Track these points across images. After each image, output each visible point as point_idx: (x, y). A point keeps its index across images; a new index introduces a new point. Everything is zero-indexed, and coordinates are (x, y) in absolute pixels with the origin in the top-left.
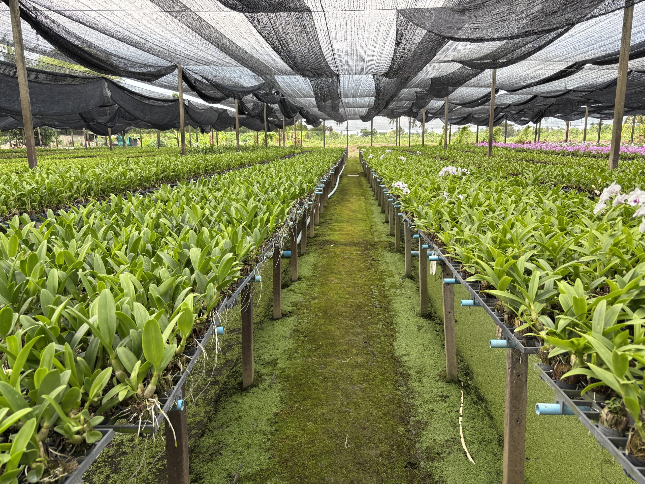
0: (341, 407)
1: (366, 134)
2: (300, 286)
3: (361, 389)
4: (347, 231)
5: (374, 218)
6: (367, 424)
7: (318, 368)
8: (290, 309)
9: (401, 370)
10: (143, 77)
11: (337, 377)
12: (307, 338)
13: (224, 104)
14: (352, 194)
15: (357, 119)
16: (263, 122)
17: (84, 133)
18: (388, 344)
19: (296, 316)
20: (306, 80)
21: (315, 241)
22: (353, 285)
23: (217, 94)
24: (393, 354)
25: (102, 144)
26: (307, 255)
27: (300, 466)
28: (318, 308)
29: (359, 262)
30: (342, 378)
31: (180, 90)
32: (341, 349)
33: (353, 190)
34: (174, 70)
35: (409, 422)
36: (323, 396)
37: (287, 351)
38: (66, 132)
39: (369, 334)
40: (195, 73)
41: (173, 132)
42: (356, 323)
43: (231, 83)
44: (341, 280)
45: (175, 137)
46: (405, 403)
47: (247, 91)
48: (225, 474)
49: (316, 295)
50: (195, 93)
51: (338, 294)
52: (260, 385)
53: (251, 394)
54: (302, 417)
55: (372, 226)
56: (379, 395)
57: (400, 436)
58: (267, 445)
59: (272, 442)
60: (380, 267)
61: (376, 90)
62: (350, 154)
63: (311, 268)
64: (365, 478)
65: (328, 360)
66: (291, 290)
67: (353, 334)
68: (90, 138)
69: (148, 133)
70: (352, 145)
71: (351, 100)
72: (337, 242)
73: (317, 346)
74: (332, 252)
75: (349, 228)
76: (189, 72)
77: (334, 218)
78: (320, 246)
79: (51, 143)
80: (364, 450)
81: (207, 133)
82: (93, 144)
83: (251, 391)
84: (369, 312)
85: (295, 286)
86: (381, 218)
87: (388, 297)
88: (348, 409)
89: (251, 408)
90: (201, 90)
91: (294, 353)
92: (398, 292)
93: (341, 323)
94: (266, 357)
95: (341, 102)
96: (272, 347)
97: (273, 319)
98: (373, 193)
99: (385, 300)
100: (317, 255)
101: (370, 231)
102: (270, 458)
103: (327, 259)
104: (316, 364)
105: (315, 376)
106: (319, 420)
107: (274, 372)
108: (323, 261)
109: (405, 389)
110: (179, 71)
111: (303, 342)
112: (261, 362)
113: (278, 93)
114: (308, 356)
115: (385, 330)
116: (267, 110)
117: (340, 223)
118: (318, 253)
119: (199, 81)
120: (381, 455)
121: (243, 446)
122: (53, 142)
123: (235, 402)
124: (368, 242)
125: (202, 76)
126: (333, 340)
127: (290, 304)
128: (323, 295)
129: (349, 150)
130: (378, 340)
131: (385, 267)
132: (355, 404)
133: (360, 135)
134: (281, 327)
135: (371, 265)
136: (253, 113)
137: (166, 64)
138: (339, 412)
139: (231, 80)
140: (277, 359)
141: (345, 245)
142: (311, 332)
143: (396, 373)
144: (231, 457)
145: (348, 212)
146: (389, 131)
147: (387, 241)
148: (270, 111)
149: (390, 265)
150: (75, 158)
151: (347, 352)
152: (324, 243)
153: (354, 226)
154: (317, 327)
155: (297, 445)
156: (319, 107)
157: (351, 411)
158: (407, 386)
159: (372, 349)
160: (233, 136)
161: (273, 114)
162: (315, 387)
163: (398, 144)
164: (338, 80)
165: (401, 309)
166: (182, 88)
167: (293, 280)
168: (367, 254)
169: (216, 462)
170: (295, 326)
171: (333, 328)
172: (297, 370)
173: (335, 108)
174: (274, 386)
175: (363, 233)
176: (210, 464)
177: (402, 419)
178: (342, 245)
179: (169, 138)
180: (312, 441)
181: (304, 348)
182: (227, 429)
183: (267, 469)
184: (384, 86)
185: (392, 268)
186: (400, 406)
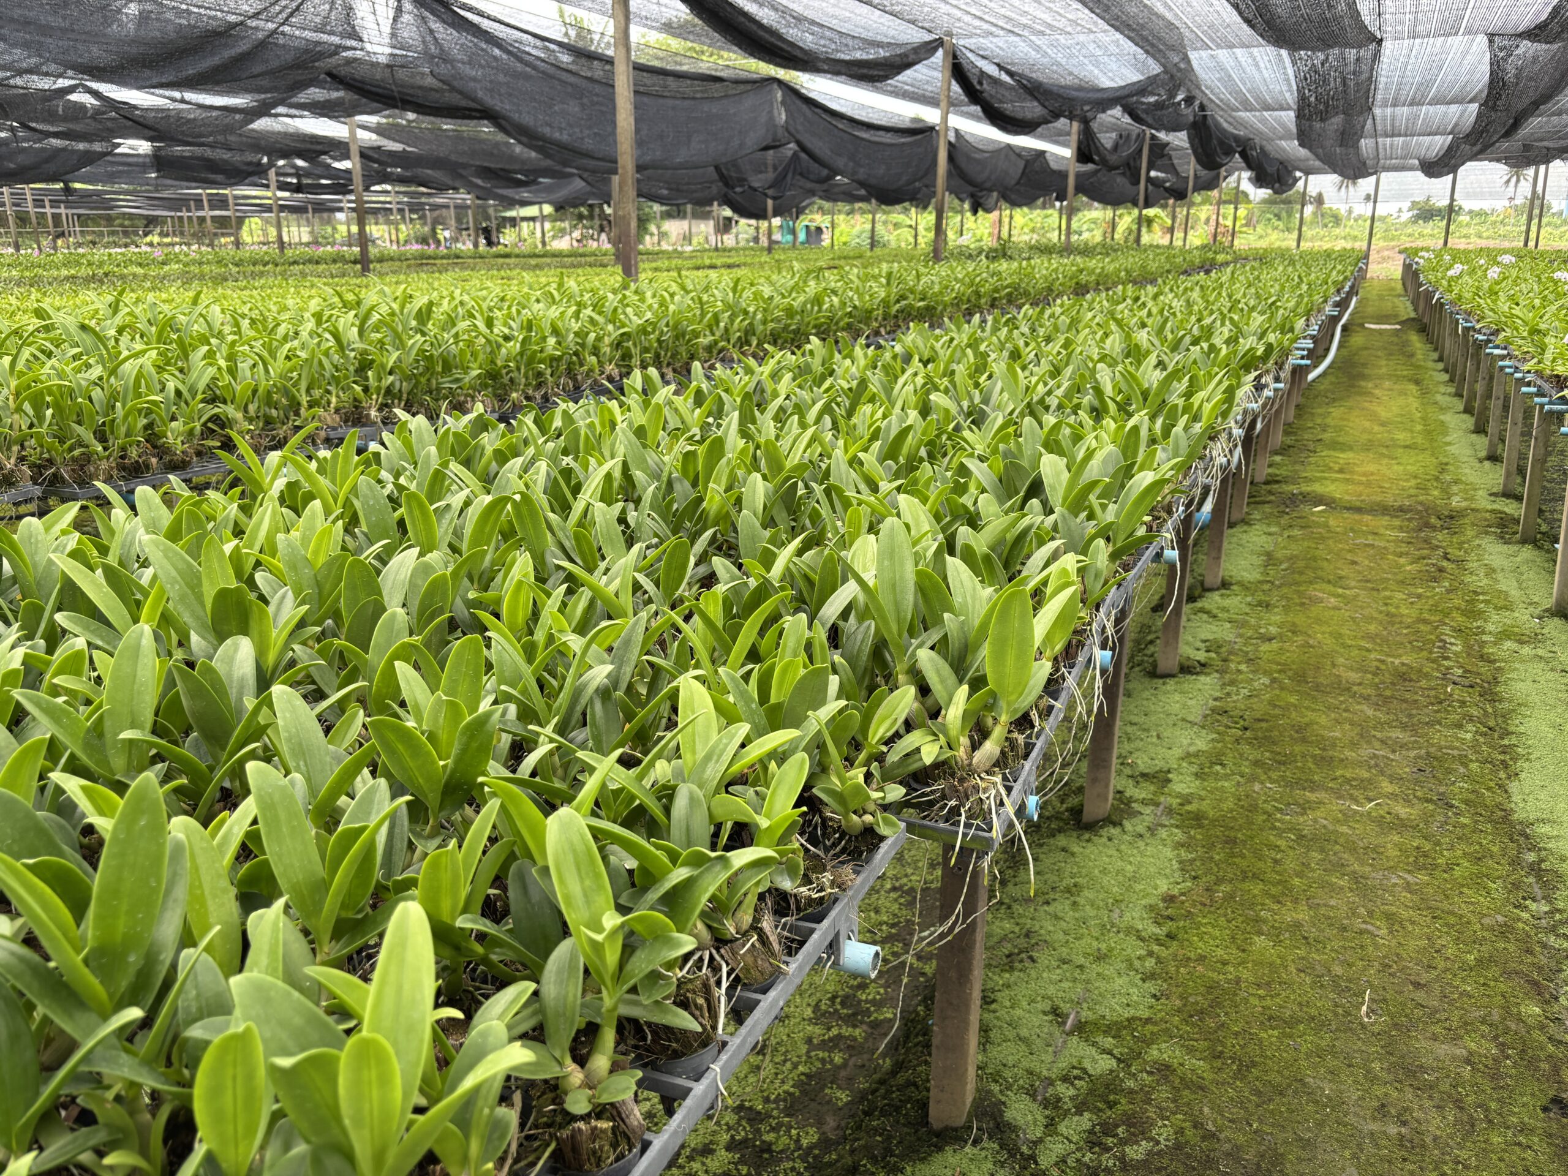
0: (1348, 918)
1: (1426, 213)
2: (1227, 602)
3: (1408, 883)
4: (1365, 474)
5: (1449, 444)
6: (1425, 978)
7: (1280, 810)
8: (1201, 656)
9: (1531, 857)
10: (865, 71)
11: (1336, 842)
12: (1248, 734)
13: (1041, 137)
14: (1381, 377)
15: (1411, 168)
16: (1137, 182)
17: (715, 214)
18: (1492, 784)
19: (1217, 675)
20: (1281, 60)
21: (1270, 492)
22: (1381, 617)
23: (1031, 109)
24: (1507, 814)
25: (748, 241)
26: (1245, 528)
27: (1236, 1034)
28: (1278, 664)
29: (1402, 561)
30: (1352, 849)
31: (943, 104)
32: (1348, 775)
33: (1384, 366)
34: (935, 49)
35: (1556, 998)
36: (1296, 881)
37: (1196, 755)
38: (677, 213)
39: (1432, 750)
40: (983, 57)
41: (906, 211)
42: (1392, 717)
43: (1069, 81)
44: (1347, 601)
45: (909, 222)
46: (1544, 946)
47: (1106, 100)
48: (1047, 1006)
49: (1273, 630)
50: (977, 109)
51: (1338, 636)
52: (1125, 822)
53: (1104, 840)
54: (1241, 919)
55: (1443, 467)
56: (1465, 910)
57: (1529, 1028)
58: (1147, 964)
59: (1159, 961)
60: (1468, 579)
61: (1491, 81)
62: (1375, 270)
63: (1258, 561)
64: (1421, 1108)
65: (1312, 796)
66: (1202, 610)
67: (1383, 742)
68: (726, 226)
69: (848, 214)
70: (1382, 244)
71: (1403, 111)
72: (1333, 500)
73: (1278, 758)
74: (1318, 525)
75: (1372, 468)
76: (970, 55)
77: (1326, 436)
78: (1282, 508)
79: (647, 238)
80: (1417, 1040)
81: (988, 211)
82: (729, 240)
83: (1104, 832)
84: (1433, 693)
85: (1213, 601)
86: (1473, 445)
87: (1494, 662)
88: (1369, 927)
89: (1104, 871)
90: (993, 101)
91: (1213, 764)
92: (1526, 650)
93: (1346, 710)
94: (1139, 762)
95: (1370, 122)
96: (1155, 740)
97: (1154, 673)
98: (1446, 377)
99: (1484, 668)
100: (1273, 529)
101: (1437, 479)
102: (1154, 996)
103: (1306, 544)
104: (1276, 800)
105: (1274, 828)
106: (1287, 935)
107: (1162, 799)
108: (1293, 546)
109: (1547, 909)
110: (946, 54)
111: (1237, 741)
112: (1128, 771)
113: (1189, 100)
114: (1253, 778)
115: (1484, 748)
116: (1152, 148)
117: (1342, 450)
118: (1278, 524)
119: (990, 77)
120: (1468, 1062)
121: (1086, 955)
122: (652, 235)
123: (1064, 850)
124: (1429, 509)
125: (998, 65)
126: (1324, 749)
127: (1199, 644)
128: (1294, 632)
129: (1373, 256)
130: (1462, 770)
131: (1485, 581)
132: (1389, 917)
133: (1406, 216)
134: (1177, 697)
135: (1441, 570)
136: (1113, 159)
137: (918, 36)
138: (1344, 929)
139: (1071, 74)
140: (1169, 772)
141: (1359, 510)
142: (1259, 720)
143: (1515, 862)
144: (1058, 971)
145: (1367, 424)
146: (1501, 204)
147: (1493, 511)
148: (1159, 151)
149: (1500, 576)
150: (698, 268)
151: (1365, 785)
152: (1294, 501)
153: (1385, 461)
154: (1277, 711)
155: (1228, 982)
156: (1304, 137)
157: (1382, 932)
158: (1551, 902)
159: (1442, 789)
160: (1049, 220)
161: (1165, 161)
162: (1273, 854)
163: (1531, 244)
164: (1376, 56)
165: (1534, 698)
166: (949, 97)
167: (1207, 584)
168: (1426, 541)
169: (1022, 975)
170: (1216, 699)
171: (1323, 720)
172: (1225, 806)
173: (1349, 137)
174: (1163, 833)
175: (1413, 482)
176: (1007, 975)
177: (1535, 984)
178: (1348, 509)
179: (897, 225)
180: (1268, 984)
181: (1241, 755)
182: (1046, 908)
183: (1148, 1021)
184: (1520, 70)
185: (1507, 585)
186: (1529, 951)
